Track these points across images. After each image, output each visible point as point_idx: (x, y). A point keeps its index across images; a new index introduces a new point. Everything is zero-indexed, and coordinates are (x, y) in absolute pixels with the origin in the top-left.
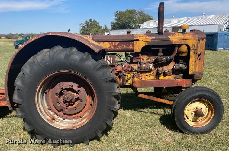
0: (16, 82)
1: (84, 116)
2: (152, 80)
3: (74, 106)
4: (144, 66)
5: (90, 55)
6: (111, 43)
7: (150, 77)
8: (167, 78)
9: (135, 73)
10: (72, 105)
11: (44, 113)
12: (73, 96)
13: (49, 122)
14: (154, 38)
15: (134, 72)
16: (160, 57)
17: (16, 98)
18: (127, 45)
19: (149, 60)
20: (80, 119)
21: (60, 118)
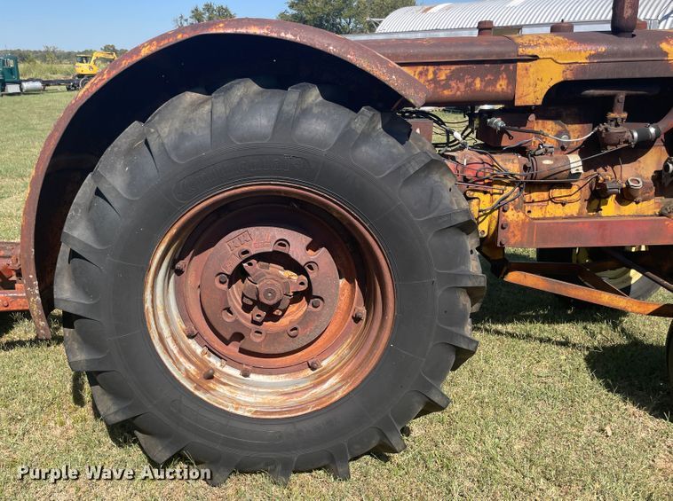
0: (70, 229)
1: (324, 364)
2: (572, 217)
3: (284, 321)
4: (547, 162)
5: (378, 116)
6: (420, 68)
7: (563, 204)
8: (631, 209)
9: (510, 189)
10: (276, 319)
11: (175, 351)
12: (286, 285)
13: (196, 388)
14: (602, 49)
15: (508, 185)
16: (617, 125)
17: (65, 291)
18: (489, 77)
19: (564, 139)
20: (310, 372)
21: (228, 370)
